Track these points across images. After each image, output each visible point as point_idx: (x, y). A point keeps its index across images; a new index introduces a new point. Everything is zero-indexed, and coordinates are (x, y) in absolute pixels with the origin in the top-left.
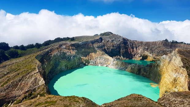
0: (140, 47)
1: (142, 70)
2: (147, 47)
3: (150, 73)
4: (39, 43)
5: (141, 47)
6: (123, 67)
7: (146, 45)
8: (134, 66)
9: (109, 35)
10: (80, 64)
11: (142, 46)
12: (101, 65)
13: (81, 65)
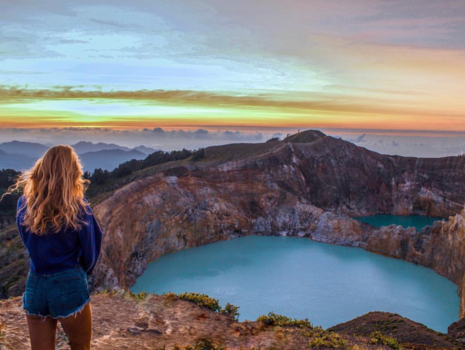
0: (406, 173)
1: (411, 244)
2: (428, 174)
3: (432, 253)
4: (103, 170)
5: (410, 174)
6: (356, 237)
7: (423, 167)
8: (386, 233)
9: (313, 139)
10: (221, 231)
11: (413, 172)
12: (288, 234)
13: (225, 233)
